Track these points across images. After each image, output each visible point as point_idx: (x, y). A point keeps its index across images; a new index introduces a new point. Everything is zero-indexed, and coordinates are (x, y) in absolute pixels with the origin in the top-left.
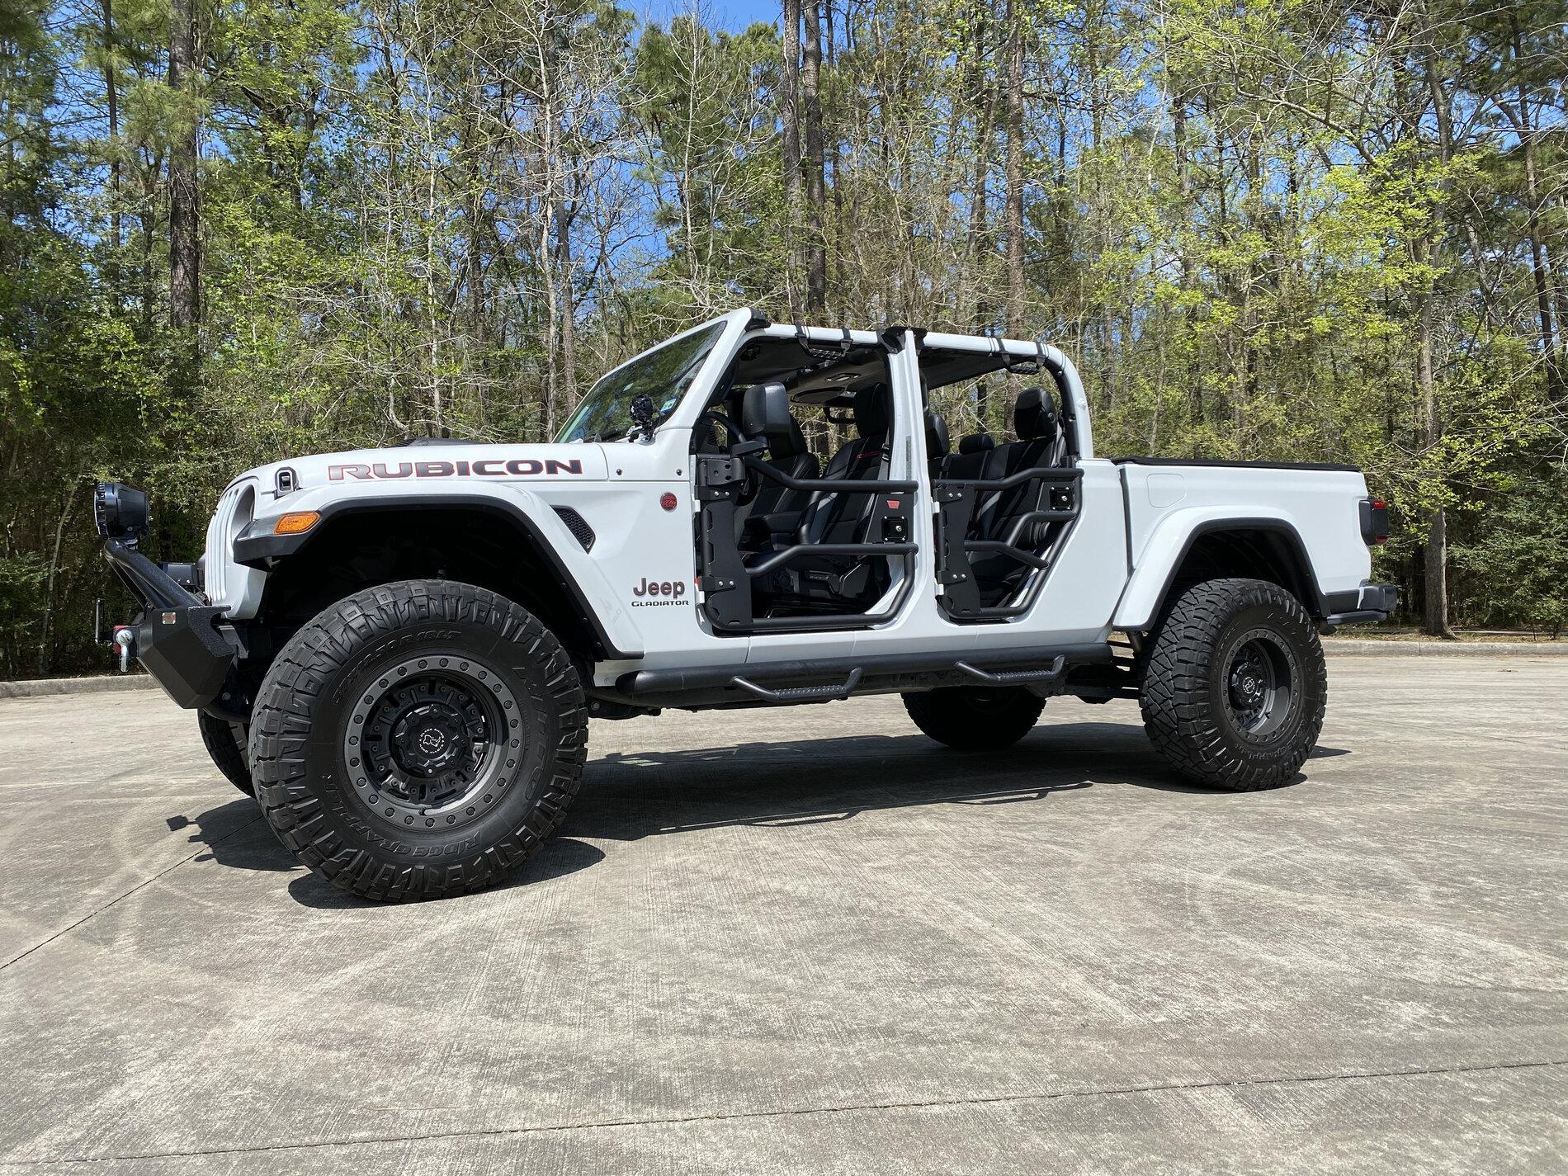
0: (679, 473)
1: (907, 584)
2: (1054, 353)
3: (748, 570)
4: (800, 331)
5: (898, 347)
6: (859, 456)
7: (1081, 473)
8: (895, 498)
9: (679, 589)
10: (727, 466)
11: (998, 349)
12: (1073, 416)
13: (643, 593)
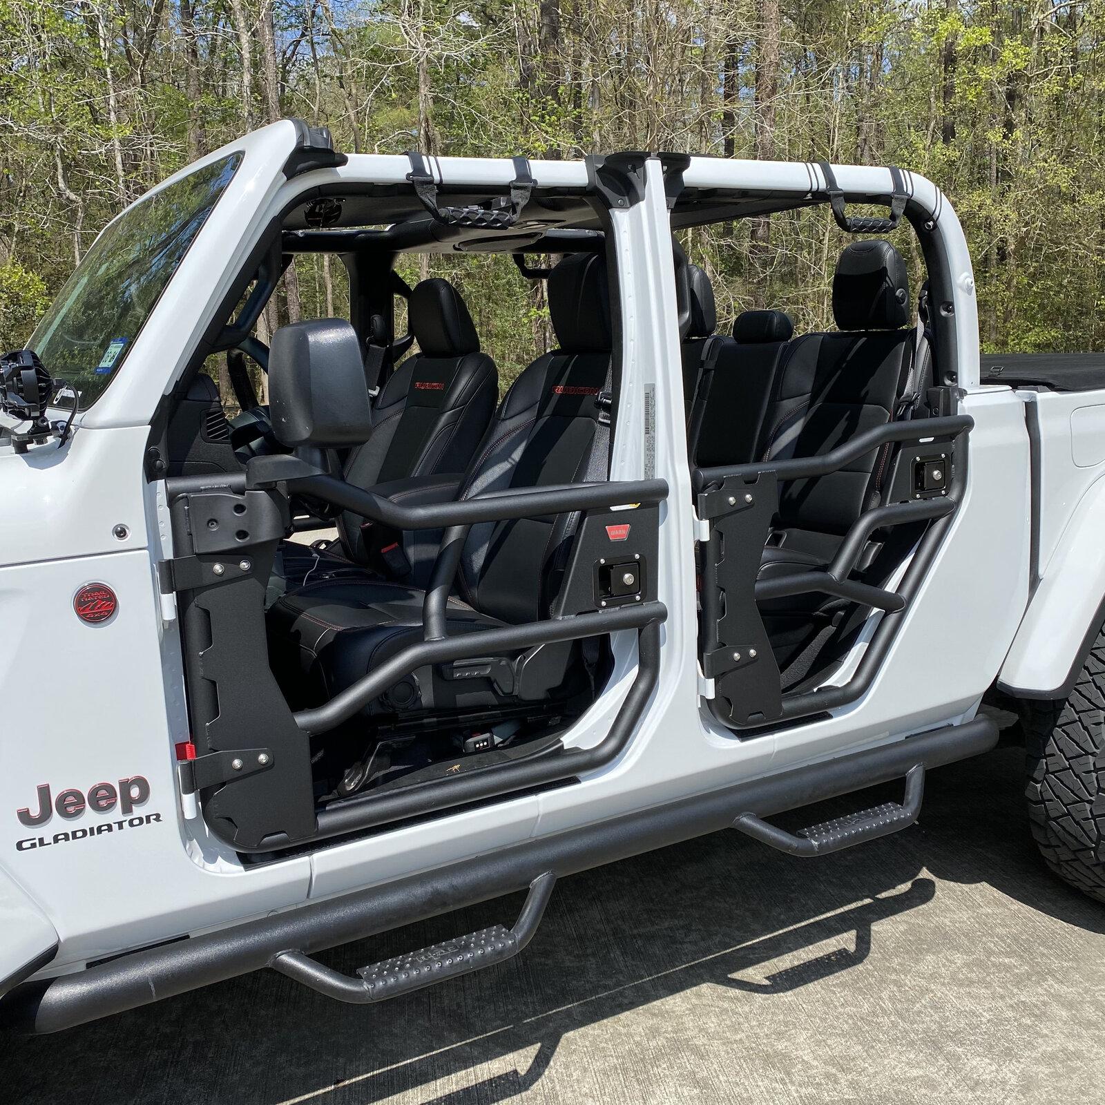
0: (121, 533)
1: (642, 686)
2: (923, 189)
3: (302, 719)
4: (418, 169)
5: (631, 193)
6: (559, 389)
7: (968, 423)
8: (621, 518)
9: (135, 792)
10: (239, 508)
11: (823, 185)
12: (950, 306)
13: (45, 816)
